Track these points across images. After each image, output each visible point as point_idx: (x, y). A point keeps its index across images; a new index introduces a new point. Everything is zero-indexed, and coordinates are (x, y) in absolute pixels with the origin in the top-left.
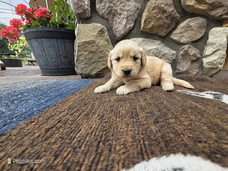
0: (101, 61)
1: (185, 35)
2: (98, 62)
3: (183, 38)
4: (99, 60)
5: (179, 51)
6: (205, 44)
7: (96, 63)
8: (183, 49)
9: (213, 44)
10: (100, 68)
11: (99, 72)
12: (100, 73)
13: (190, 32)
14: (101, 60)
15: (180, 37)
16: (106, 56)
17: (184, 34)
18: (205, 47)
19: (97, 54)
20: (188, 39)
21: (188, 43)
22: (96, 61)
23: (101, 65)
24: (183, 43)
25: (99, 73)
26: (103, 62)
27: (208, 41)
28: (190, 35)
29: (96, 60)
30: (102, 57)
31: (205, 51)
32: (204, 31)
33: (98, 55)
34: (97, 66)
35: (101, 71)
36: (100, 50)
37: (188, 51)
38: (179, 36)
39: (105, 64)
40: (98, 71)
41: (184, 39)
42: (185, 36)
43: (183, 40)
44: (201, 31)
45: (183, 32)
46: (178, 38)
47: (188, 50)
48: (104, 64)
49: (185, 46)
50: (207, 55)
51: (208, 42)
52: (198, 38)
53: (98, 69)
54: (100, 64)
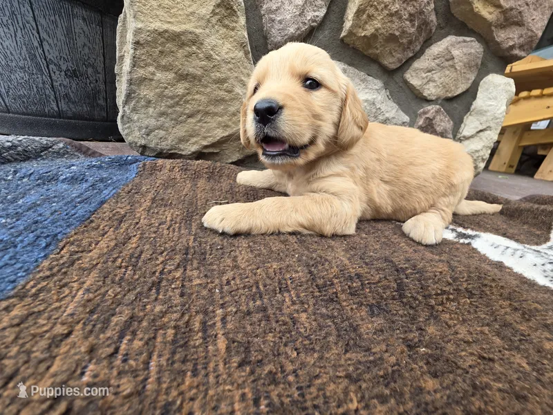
0: (216, 114)
1: (436, 77)
2: (207, 113)
3: (431, 84)
4: (212, 109)
5: (416, 117)
6: (467, 109)
7: (199, 117)
8: (425, 113)
9: (481, 113)
10: (210, 137)
11: (206, 147)
12: (211, 150)
13: (447, 72)
14: (216, 111)
15: (426, 80)
16: (234, 99)
17: (434, 76)
18: (465, 117)
19: (206, 87)
20: (439, 90)
21: (437, 99)
22: (199, 111)
23: (214, 125)
24: (429, 98)
25: (205, 151)
26: (222, 116)
27: (474, 103)
28: (447, 80)
29: (201, 108)
30: (222, 101)
31: (463, 125)
32: (473, 78)
33: (208, 90)
34: (201, 127)
35: (213, 145)
36: (218, 74)
37: (434, 122)
38: (423, 78)
39: (230, 123)
40: (205, 143)
41: (431, 89)
42: (434, 81)
43: (431, 91)
44: (468, 76)
45: (433, 70)
46: (420, 83)
47: (434, 118)
48: (227, 126)
49: (429, 108)
50: (464, 137)
51: (473, 107)
52: (459, 91)
53: (205, 138)
54: (212, 122)
